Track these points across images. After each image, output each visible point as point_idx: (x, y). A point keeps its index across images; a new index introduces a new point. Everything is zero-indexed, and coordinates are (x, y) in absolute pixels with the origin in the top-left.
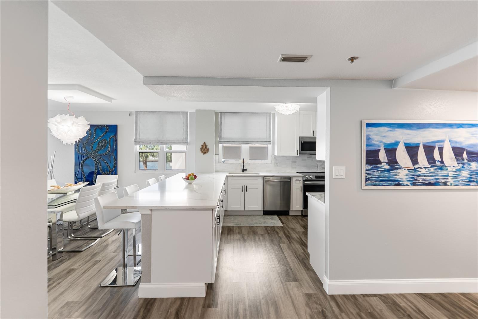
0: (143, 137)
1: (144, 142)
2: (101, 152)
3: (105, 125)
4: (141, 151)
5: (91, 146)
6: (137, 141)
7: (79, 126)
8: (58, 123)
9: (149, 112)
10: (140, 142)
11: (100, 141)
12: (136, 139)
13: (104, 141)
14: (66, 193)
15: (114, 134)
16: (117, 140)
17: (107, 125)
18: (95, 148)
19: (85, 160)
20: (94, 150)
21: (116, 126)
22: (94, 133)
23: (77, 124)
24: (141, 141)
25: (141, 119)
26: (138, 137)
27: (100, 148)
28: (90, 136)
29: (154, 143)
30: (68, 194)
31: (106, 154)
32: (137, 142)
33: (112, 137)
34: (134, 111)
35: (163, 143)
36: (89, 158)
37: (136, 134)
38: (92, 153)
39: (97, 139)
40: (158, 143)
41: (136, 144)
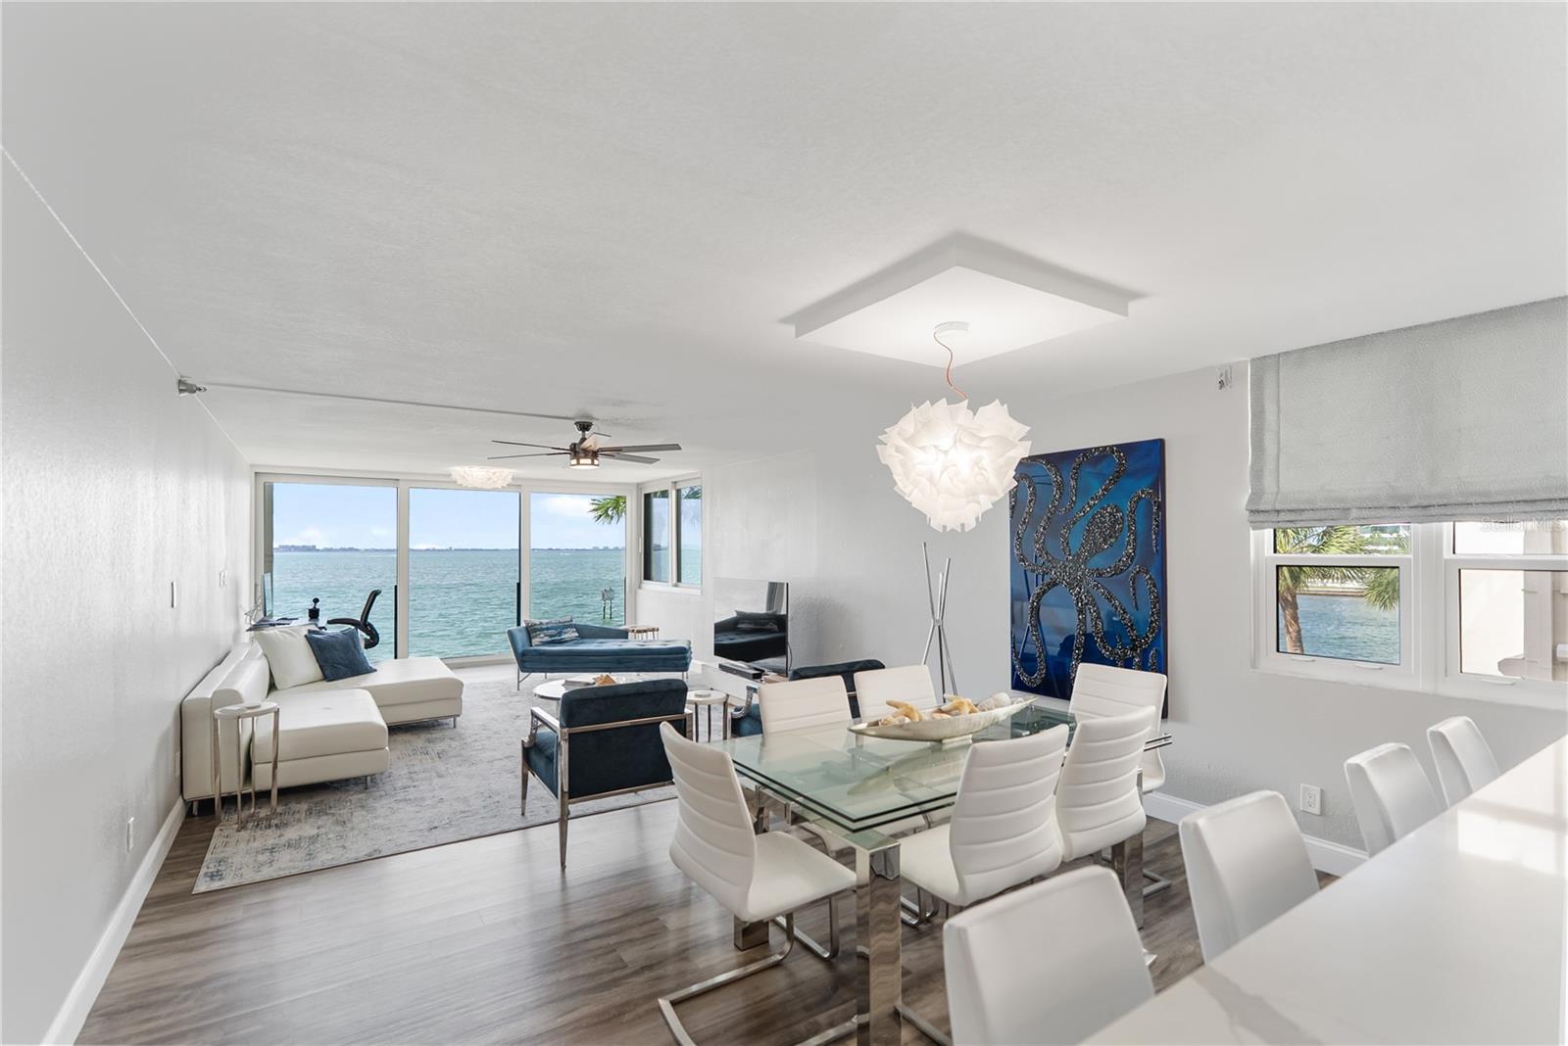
0: (1293, 484)
1: (1303, 510)
2: (1097, 561)
3: (1111, 447)
4: (1283, 558)
5: (1063, 536)
6: (1262, 508)
7: (983, 444)
8: (906, 440)
9: (1333, 346)
10: (1278, 511)
11: (1094, 519)
12: (1256, 496)
13: (1110, 514)
14: (940, 741)
15: (1149, 480)
16: (1162, 507)
17: (1122, 447)
18: (1075, 546)
19: (1044, 592)
20: (1073, 553)
21: (1158, 446)
22: (1073, 483)
23: (974, 435)
24: (1288, 507)
25: (1282, 390)
26: (1269, 483)
27: (1094, 543)
28: (1060, 497)
29: (1365, 513)
30: (948, 744)
31: (1118, 571)
32: (1258, 514)
33: (1140, 498)
34: (1242, 357)
35: (1434, 511)
36: (1055, 584)
37: (1257, 473)
38: (1065, 567)
39: (1082, 510)
40: (1398, 513)
41: (1257, 525)
